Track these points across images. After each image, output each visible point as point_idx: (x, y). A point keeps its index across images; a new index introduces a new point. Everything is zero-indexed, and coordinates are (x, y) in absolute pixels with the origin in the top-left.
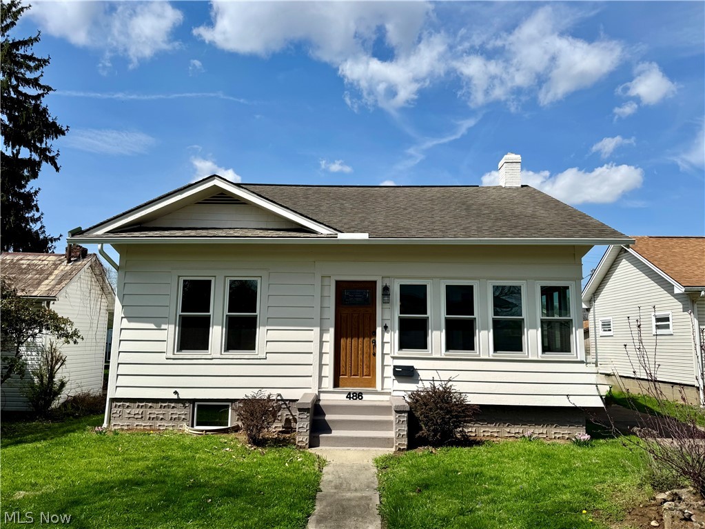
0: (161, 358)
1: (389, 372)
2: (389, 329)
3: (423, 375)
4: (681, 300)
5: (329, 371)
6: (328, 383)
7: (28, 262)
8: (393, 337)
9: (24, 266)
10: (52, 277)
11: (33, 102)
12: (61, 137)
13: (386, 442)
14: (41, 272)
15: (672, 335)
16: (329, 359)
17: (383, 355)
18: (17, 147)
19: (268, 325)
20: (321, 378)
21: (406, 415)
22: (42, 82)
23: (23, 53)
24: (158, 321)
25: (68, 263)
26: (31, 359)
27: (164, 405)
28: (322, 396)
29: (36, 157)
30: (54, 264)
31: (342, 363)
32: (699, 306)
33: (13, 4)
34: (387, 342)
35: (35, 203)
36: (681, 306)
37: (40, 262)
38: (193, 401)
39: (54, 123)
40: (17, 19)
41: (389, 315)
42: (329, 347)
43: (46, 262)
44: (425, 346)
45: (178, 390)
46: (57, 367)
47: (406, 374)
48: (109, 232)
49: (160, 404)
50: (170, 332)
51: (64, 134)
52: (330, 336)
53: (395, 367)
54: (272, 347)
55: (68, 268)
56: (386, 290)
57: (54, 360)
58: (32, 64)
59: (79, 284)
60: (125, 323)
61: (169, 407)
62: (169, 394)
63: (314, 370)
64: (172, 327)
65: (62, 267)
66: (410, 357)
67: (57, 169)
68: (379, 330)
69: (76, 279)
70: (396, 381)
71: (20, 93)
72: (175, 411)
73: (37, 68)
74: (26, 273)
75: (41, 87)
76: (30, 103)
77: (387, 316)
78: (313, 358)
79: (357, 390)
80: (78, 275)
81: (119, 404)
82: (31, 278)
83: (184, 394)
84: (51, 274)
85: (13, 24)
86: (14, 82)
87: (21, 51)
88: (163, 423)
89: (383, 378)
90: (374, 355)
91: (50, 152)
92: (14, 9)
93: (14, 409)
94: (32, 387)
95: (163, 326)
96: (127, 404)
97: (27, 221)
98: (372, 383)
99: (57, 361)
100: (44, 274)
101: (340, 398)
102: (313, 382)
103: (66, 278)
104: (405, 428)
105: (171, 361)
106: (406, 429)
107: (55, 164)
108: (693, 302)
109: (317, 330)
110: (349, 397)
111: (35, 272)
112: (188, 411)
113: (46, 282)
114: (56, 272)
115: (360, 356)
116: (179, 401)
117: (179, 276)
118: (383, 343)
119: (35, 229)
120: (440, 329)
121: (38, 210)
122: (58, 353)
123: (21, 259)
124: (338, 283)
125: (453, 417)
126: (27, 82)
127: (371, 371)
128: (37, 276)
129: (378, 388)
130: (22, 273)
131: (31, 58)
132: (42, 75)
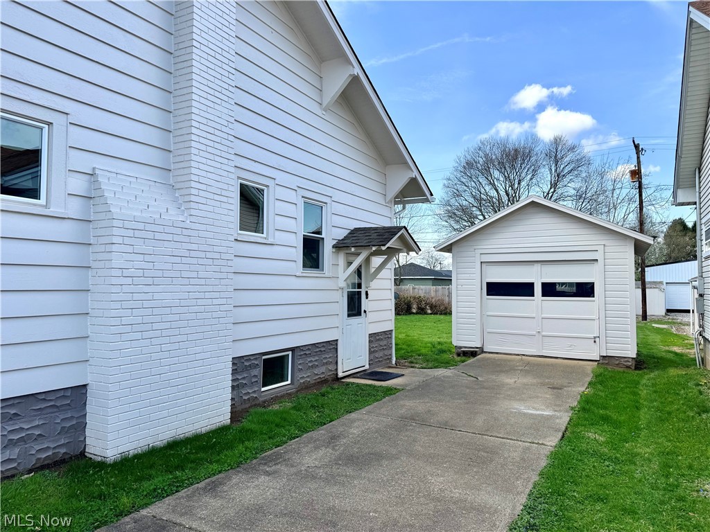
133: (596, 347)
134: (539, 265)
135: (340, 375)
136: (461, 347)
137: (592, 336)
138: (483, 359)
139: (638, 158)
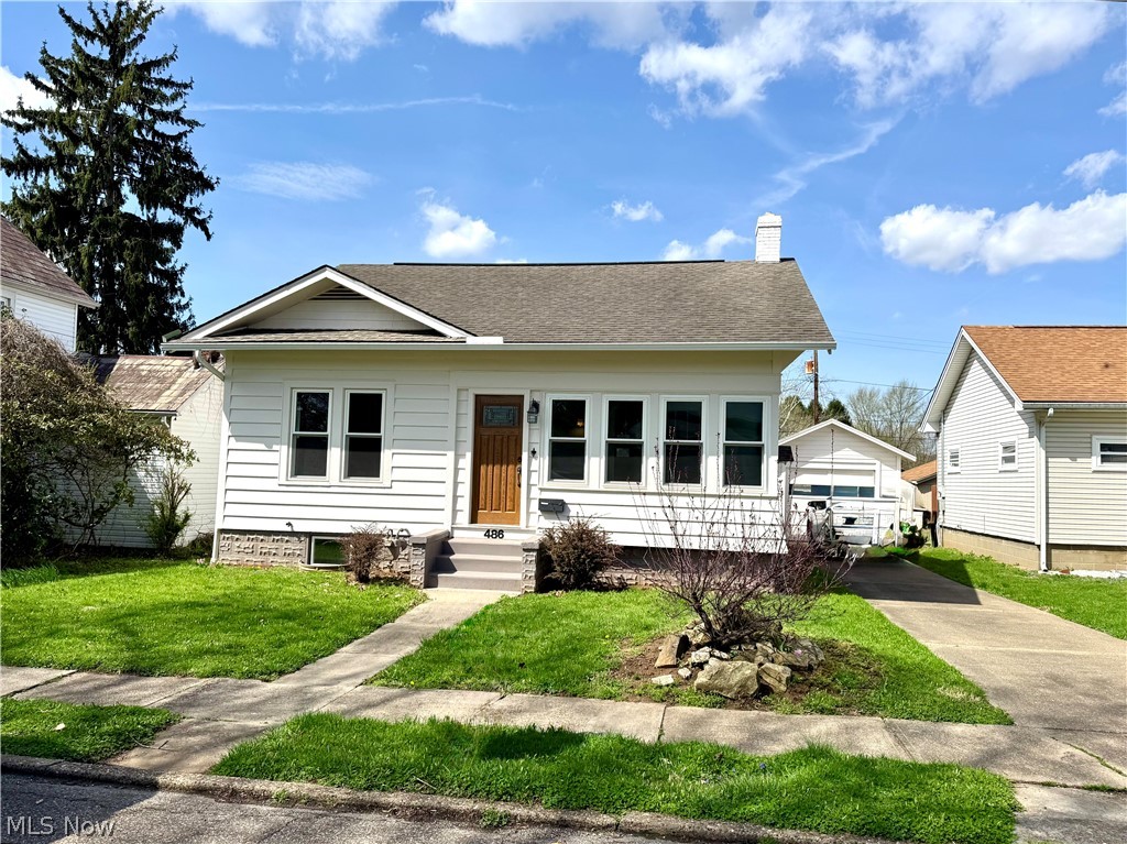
0: (272, 484)
1: (535, 505)
2: (537, 454)
3: (573, 511)
4: (1029, 421)
5: (465, 504)
6: (464, 518)
7: (149, 368)
8: (542, 463)
9: (143, 373)
10: (174, 387)
11: (173, 144)
12: (208, 193)
13: (513, 584)
14: (162, 380)
15: (1016, 471)
16: (465, 490)
17: (529, 486)
18: (153, 210)
19: (393, 447)
20: (455, 512)
21: (535, 554)
22: (185, 115)
23: (158, 77)
24: (269, 440)
25: (195, 368)
26: (152, 488)
27: (277, 538)
28: (456, 533)
29: (179, 219)
30: (178, 370)
31: (482, 495)
32: (1049, 430)
33: (142, 8)
34: (535, 470)
35: (179, 284)
36: (1027, 431)
37: (163, 368)
38: (310, 535)
39: (201, 174)
40: (146, 30)
41: (538, 437)
42: (466, 476)
43: (169, 368)
44: (580, 476)
45: (291, 521)
46: (180, 496)
47: (554, 508)
48: (209, 336)
49: (272, 538)
50: (283, 454)
51: (212, 188)
52: (467, 462)
53: (541, 500)
54: (398, 474)
55: (195, 375)
56: (535, 406)
57: (175, 490)
58: (168, 92)
59: (208, 395)
60: (234, 443)
61: (282, 540)
62: (281, 526)
63: (447, 503)
64: (285, 448)
65: (187, 374)
66: (563, 489)
67: (209, 237)
68: (525, 456)
69: (204, 388)
70: (542, 518)
71: (156, 133)
72: (289, 545)
73: (174, 98)
74: (145, 382)
75: (184, 122)
76: (169, 146)
77: (535, 439)
78: (447, 489)
79: (498, 527)
80: (207, 384)
81: (227, 536)
82: (151, 388)
83: (299, 527)
84: (173, 383)
85: (141, 37)
86: (148, 117)
87: (154, 74)
88: (276, 559)
89: (528, 513)
90: (520, 486)
91: (199, 213)
92: (144, 15)
93: (134, 545)
94: (153, 520)
95: (275, 447)
96: (237, 536)
97: (171, 308)
98: (516, 520)
99: (181, 488)
100: (165, 382)
101: (476, 536)
102: (446, 517)
103: (192, 387)
104: (533, 568)
105: (285, 489)
106: (534, 570)
107: (205, 230)
108: (1040, 423)
109: (451, 454)
110: (487, 534)
111: (155, 381)
112: (304, 545)
113: (168, 393)
114: (180, 380)
115: (503, 488)
116: (293, 534)
117: (292, 388)
118: (529, 472)
119: (182, 320)
120: (600, 456)
121: (183, 295)
122: (181, 480)
123: (142, 364)
124: (477, 397)
125: (588, 556)
126: (165, 116)
127: (515, 507)
128: (158, 385)
129: (522, 525)
130: (140, 382)
131: (168, 83)
132: (184, 107)
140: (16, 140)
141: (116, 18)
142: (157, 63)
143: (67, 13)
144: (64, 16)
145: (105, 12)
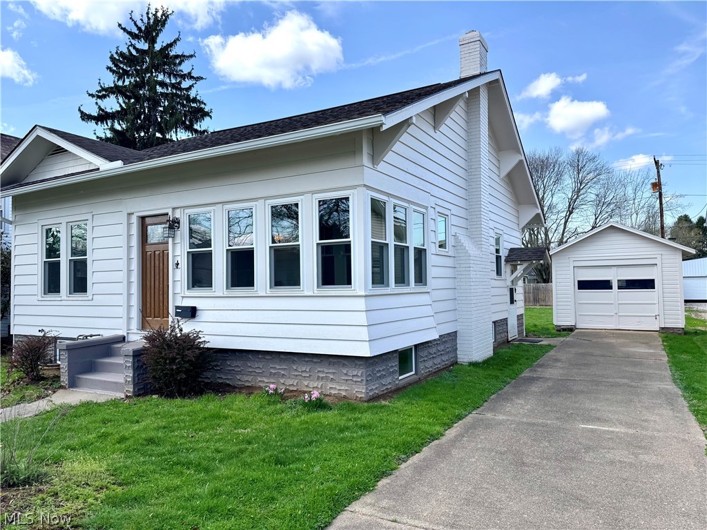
2: (180, 266)
5: (134, 312)
6: (135, 324)
11: (186, 93)
12: (207, 119)
16: (134, 300)
20: (129, 319)
21: (131, 360)
22: (193, 74)
23: (172, 54)
28: (130, 338)
34: (178, 280)
39: (203, 108)
42: (134, 288)
45: (43, 328)
47: (185, 315)
50: (39, 277)
51: (209, 116)
53: (176, 308)
63: (123, 312)
64: (40, 272)
66: (197, 296)
68: (171, 268)
75: (193, 78)
76: (184, 94)
77: (178, 252)
78: (123, 299)
92: (164, 18)
102: (123, 322)
104: (130, 373)
105: (40, 303)
106: (132, 375)
109: (125, 270)
117: (42, 226)
124: (143, 219)
132: (193, 69)
133: (657, 321)
134: (615, 268)
135: (510, 339)
136: (560, 326)
137: (654, 315)
138: (578, 333)
139: (658, 172)
140: (97, 103)
141: (148, 23)
142: (170, 45)
143: (123, 26)
144: (122, 28)
145: (142, 20)
